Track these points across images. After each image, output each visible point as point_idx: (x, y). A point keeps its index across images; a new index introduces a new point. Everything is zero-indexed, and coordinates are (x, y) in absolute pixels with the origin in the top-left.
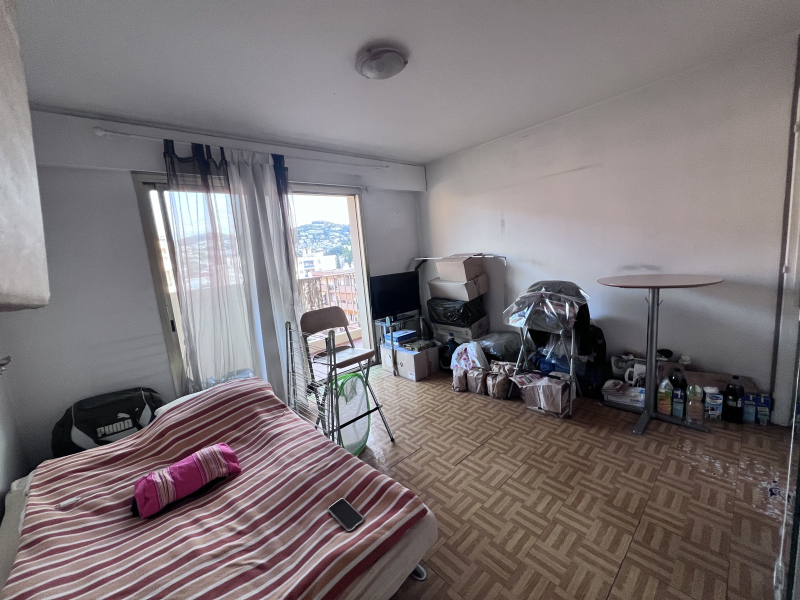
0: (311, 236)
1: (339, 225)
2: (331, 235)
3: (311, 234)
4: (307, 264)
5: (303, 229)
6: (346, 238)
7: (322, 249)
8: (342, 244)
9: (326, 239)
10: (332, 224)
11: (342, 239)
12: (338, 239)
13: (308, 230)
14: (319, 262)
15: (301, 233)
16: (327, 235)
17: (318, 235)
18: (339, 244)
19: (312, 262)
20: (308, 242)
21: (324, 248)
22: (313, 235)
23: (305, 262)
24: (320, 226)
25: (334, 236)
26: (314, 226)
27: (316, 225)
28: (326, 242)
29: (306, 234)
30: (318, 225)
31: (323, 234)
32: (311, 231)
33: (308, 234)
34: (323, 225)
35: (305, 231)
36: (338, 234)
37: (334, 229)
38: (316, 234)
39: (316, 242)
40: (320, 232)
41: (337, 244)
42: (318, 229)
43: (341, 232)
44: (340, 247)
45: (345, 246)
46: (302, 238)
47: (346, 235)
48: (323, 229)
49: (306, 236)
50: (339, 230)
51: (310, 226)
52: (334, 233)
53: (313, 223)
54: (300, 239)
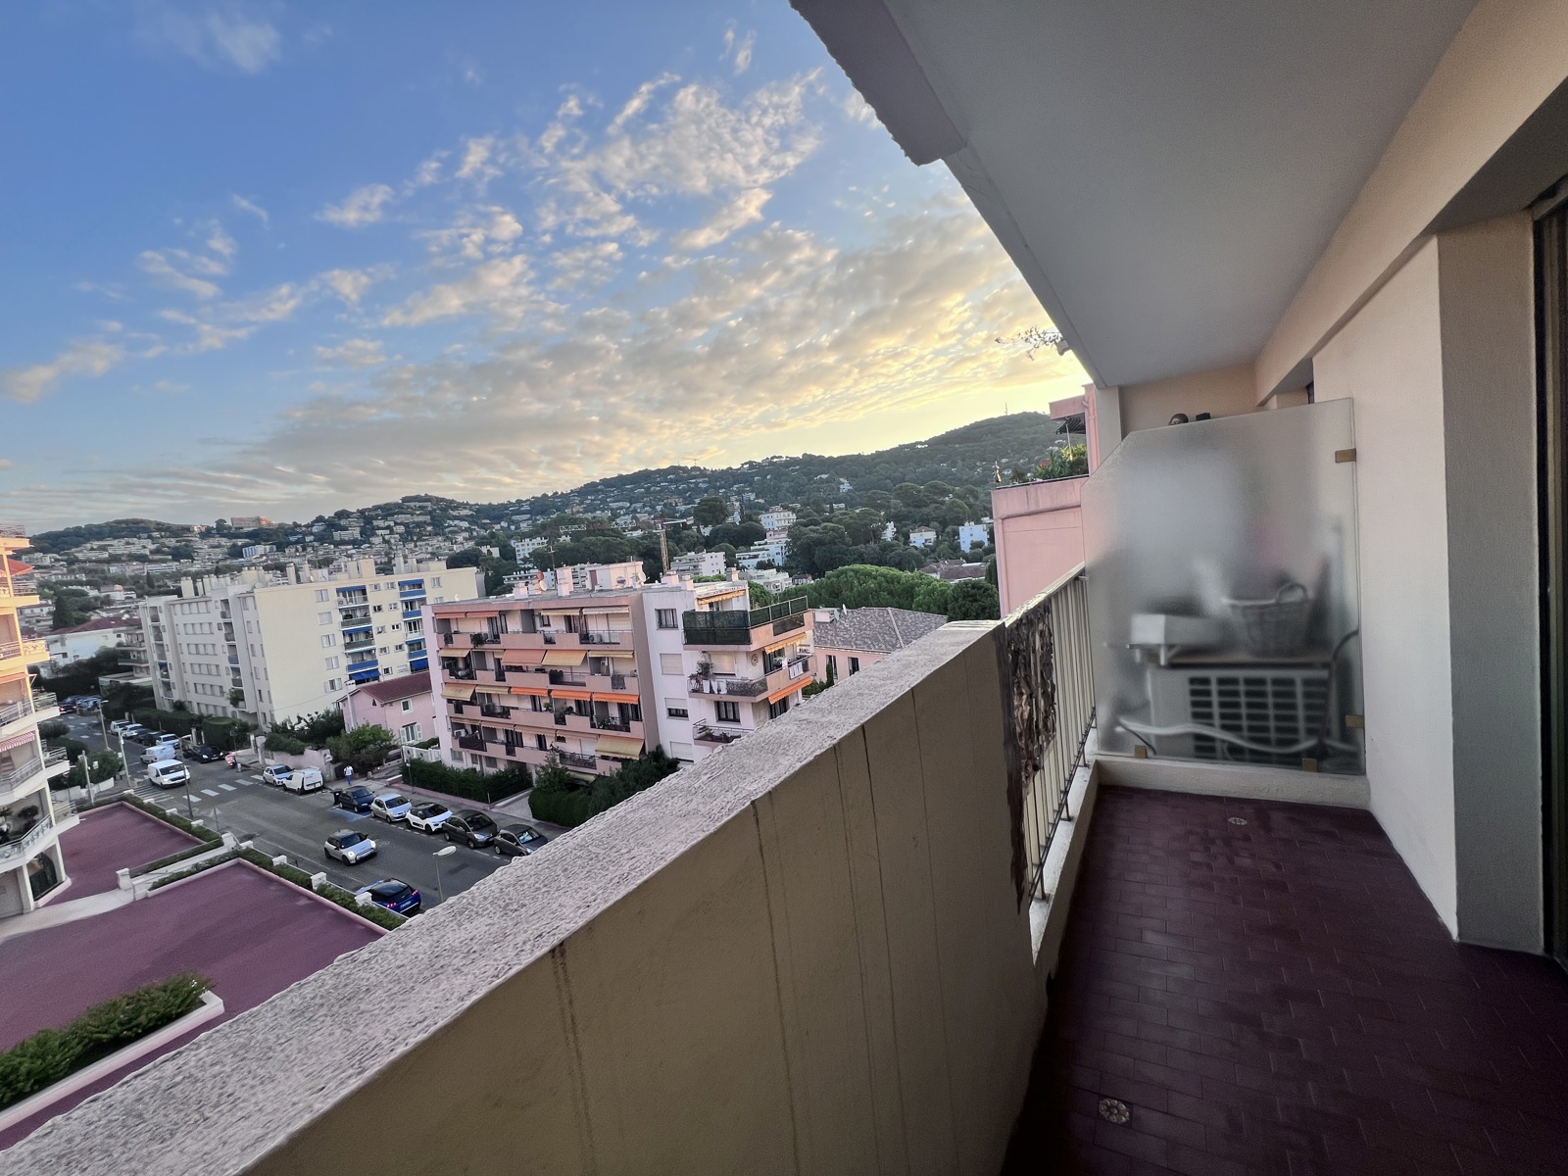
0: (401, 529)
1: (467, 504)
2: (450, 526)
3: (401, 524)
4: (407, 589)
5: (379, 512)
6: (483, 533)
7: (429, 556)
8: (477, 544)
9: (436, 534)
10: (453, 501)
11: (475, 534)
12: (466, 535)
13: (393, 515)
14: (437, 582)
15: (375, 523)
16: (438, 526)
17: (418, 525)
18: (471, 544)
19: (419, 584)
20: (393, 541)
21: (433, 554)
22: (406, 525)
23: (401, 584)
24: (421, 508)
25: (456, 529)
26: (408, 507)
27: (412, 504)
28: (436, 542)
29: (387, 523)
30: (418, 504)
31: (429, 525)
32: (401, 518)
33: (392, 524)
34: (429, 504)
35: (385, 518)
36: (465, 524)
37: (455, 513)
38: (414, 522)
39: (412, 540)
40: (421, 518)
41: (462, 544)
42: (418, 512)
43: (473, 520)
44: (474, 550)
45: (484, 550)
46: (379, 532)
47: (484, 527)
48: (430, 513)
49: (388, 527)
50: (467, 516)
51: (397, 505)
52: (456, 522)
53: (405, 500)
54: (374, 535)
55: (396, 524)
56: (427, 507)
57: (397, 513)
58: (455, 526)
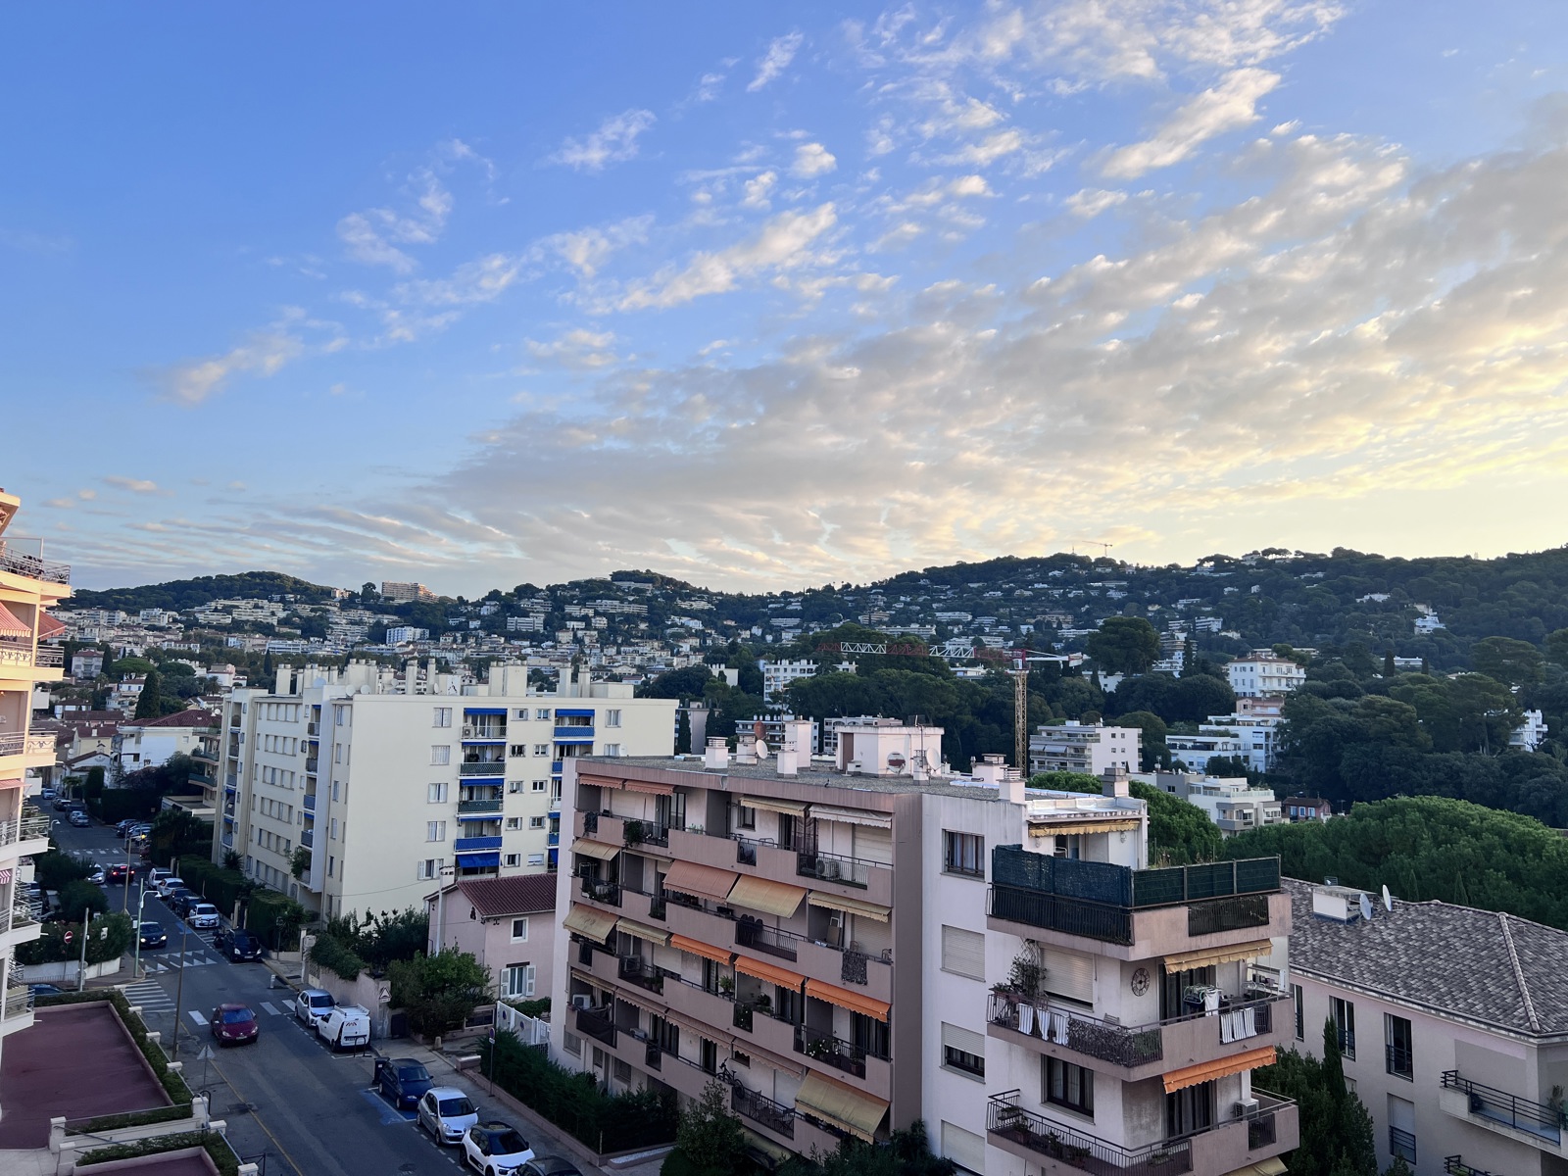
0: (602, 622)
1: (706, 591)
2: (674, 625)
3: (604, 614)
4: (567, 723)
5: (577, 592)
6: (722, 642)
7: (634, 671)
8: (706, 660)
9: (652, 637)
10: (685, 585)
11: (709, 642)
12: (695, 642)
13: (594, 599)
14: (615, 717)
15: (568, 609)
16: (656, 624)
17: (629, 618)
18: (696, 660)
19: (585, 717)
20: (587, 640)
21: (640, 668)
22: (611, 617)
23: (561, 714)
24: (637, 591)
25: (682, 630)
26: (619, 588)
27: (625, 584)
28: (651, 649)
29: (584, 612)
30: (633, 585)
31: (644, 620)
32: (606, 605)
33: (591, 612)
34: (649, 586)
35: (582, 603)
36: (696, 625)
37: (685, 605)
38: (622, 614)
39: (615, 643)
40: (633, 609)
41: (687, 657)
42: (631, 598)
43: (708, 618)
44: (698, 668)
45: (715, 670)
46: (571, 624)
47: (724, 632)
48: (649, 600)
49: (585, 619)
50: (702, 611)
51: (602, 583)
52: (685, 620)
53: (619, 576)
54: (563, 628)
55: (597, 613)
56: (646, 590)
57: (601, 597)
58: (682, 626)
